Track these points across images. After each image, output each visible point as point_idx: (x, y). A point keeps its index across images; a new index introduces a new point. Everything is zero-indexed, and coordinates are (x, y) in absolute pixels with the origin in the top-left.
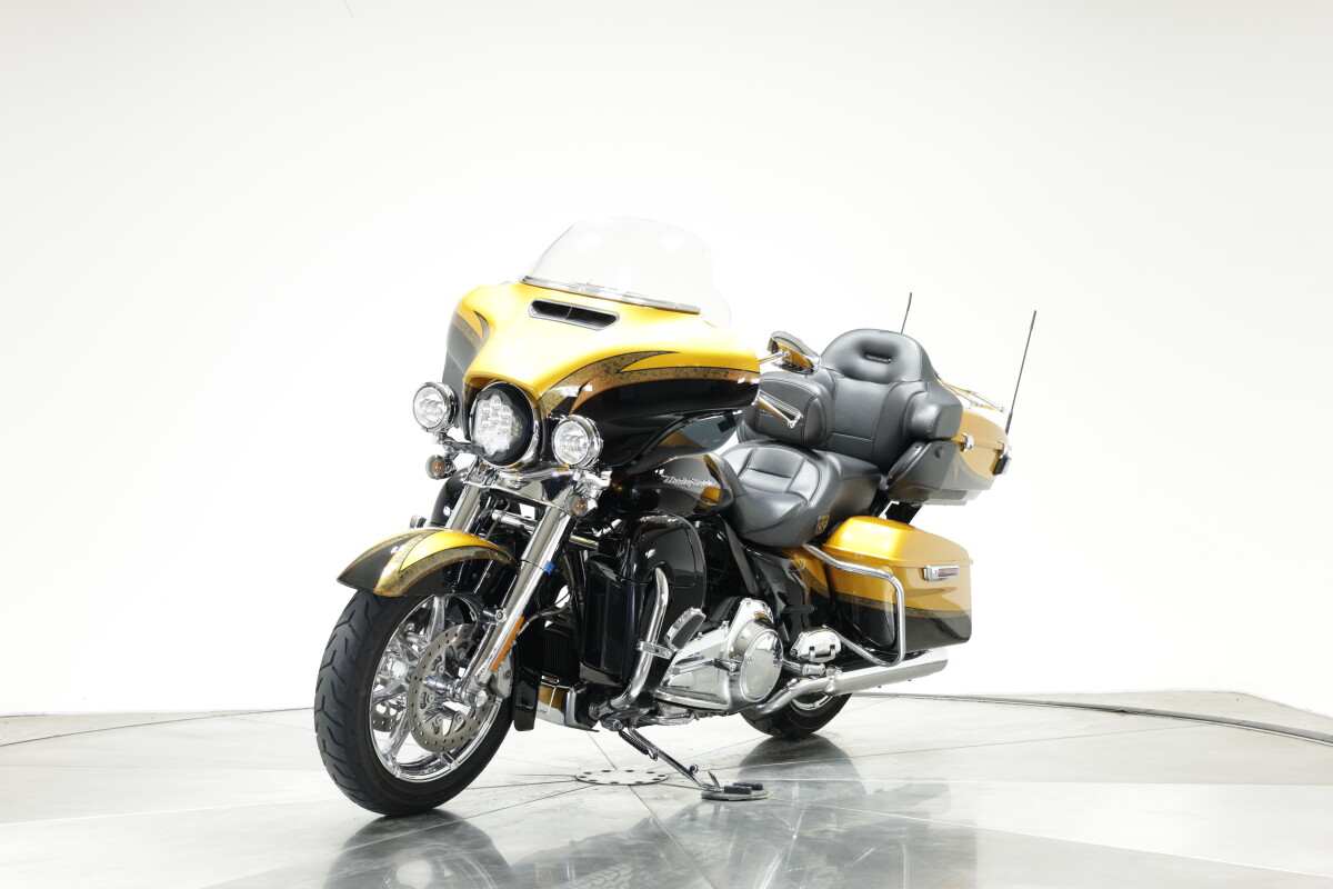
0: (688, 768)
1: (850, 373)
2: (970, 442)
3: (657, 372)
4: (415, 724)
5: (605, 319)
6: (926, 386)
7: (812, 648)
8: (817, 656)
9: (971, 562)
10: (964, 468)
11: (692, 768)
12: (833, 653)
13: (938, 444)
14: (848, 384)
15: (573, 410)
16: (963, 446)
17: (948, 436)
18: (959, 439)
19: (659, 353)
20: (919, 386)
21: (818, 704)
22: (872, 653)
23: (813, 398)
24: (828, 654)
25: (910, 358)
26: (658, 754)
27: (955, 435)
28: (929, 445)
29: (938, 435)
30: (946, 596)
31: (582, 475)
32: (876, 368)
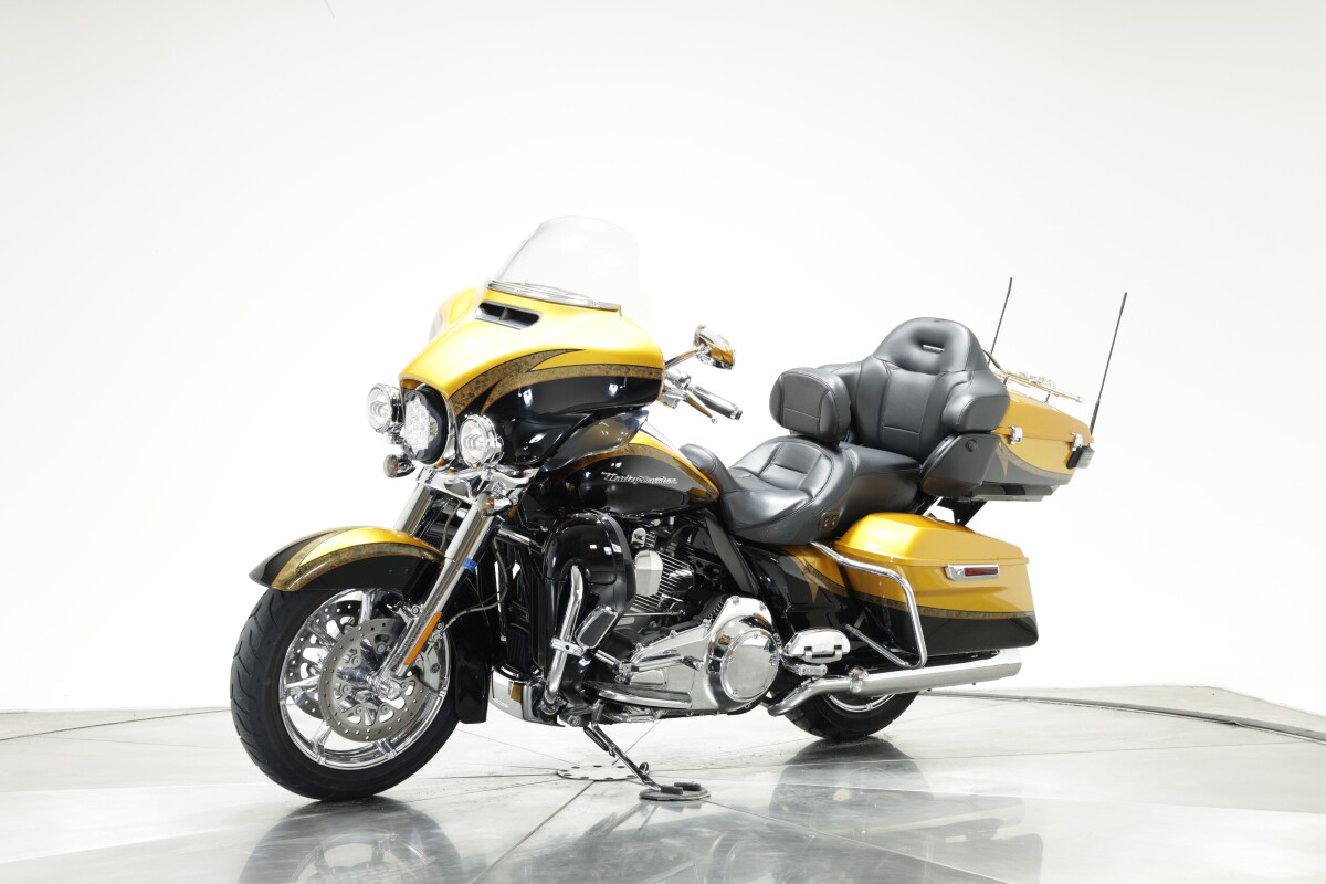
0: (638, 766)
1: (905, 364)
2: (1018, 433)
3: (563, 370)
4: (329, 713)
5: (528, 318)
6: (970, 377)
7: (809, 649)
8: (814, 656)
9: (1027, 560)
10: (1016, 462)
11: (642, 766)
12: (839, 653)
13: (970, 436)
14: (901, 375)
15: (485, 408)
16: (1009, 438)
17: (985, 428)
18: (1002, 431)
19: (567, 351)
20: (963, 376)
21: (870, 706)
22: (895, 654)
23: (826, 391)
24: (833, 655)
25: (961, 347)
26: (617, 752)
27: (997, 427)
28: (958, 438)
29: (969, 427)
30: (997, 595)
31: (489, 473)
32: (926, 357)
